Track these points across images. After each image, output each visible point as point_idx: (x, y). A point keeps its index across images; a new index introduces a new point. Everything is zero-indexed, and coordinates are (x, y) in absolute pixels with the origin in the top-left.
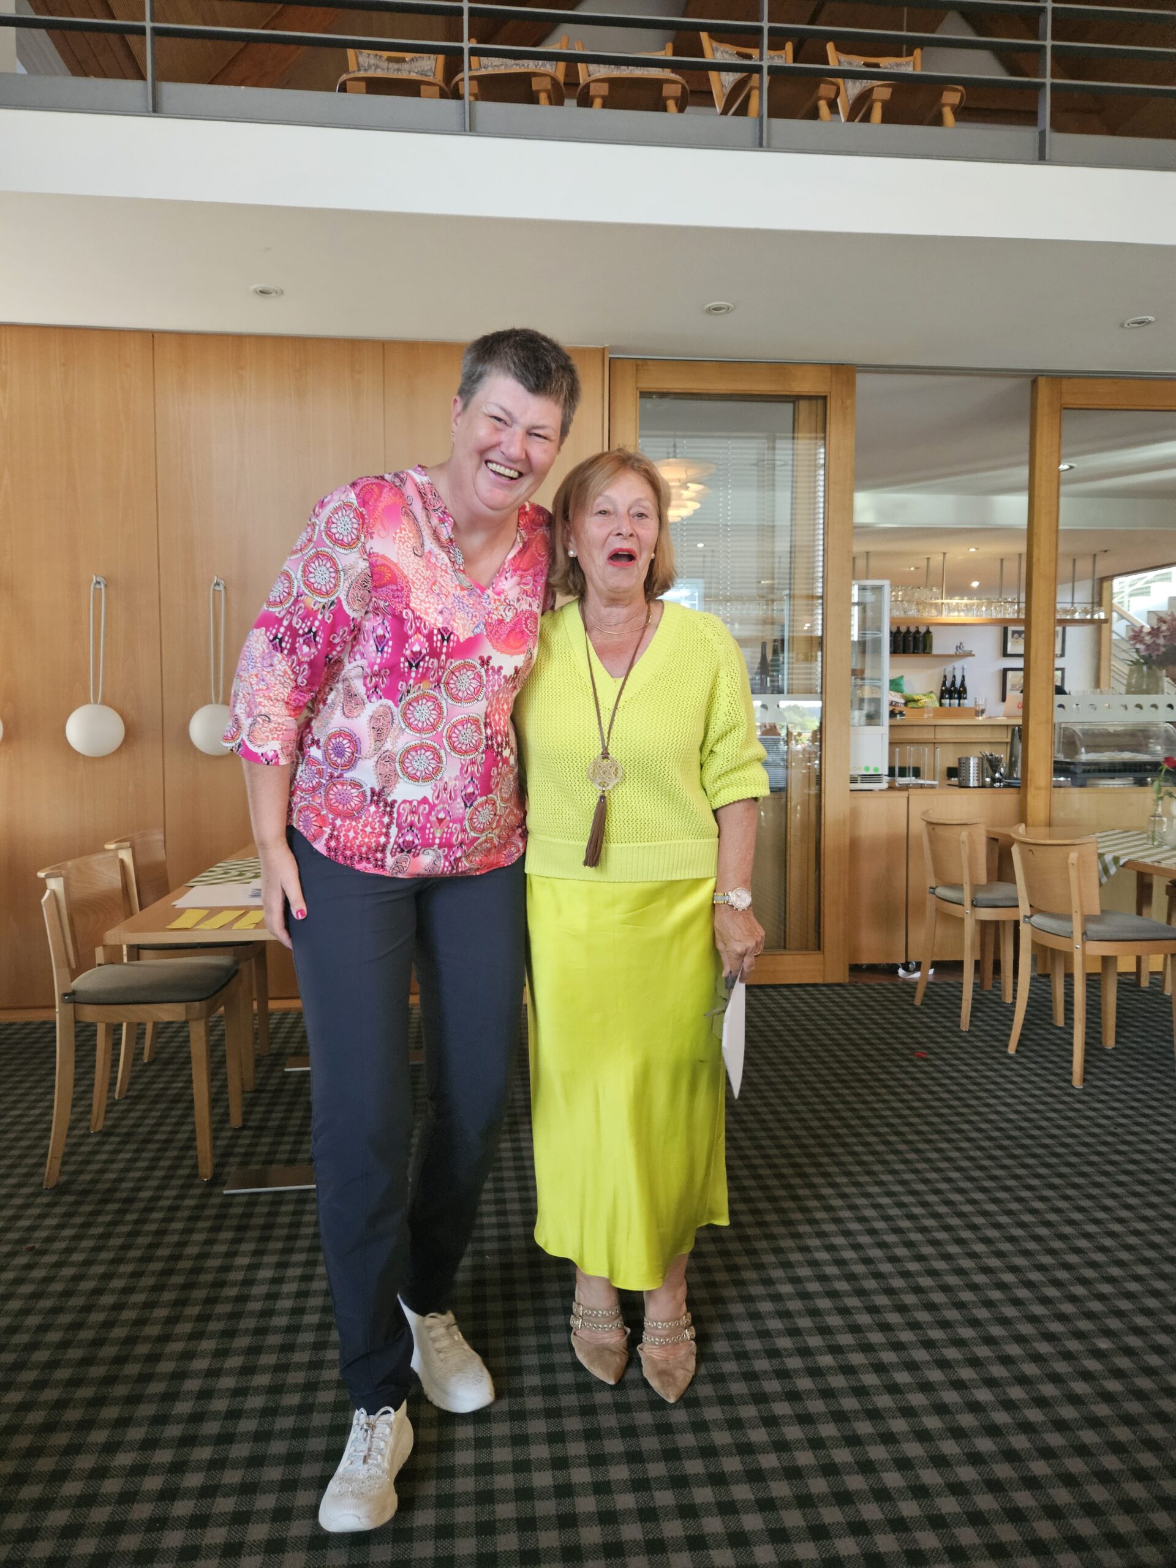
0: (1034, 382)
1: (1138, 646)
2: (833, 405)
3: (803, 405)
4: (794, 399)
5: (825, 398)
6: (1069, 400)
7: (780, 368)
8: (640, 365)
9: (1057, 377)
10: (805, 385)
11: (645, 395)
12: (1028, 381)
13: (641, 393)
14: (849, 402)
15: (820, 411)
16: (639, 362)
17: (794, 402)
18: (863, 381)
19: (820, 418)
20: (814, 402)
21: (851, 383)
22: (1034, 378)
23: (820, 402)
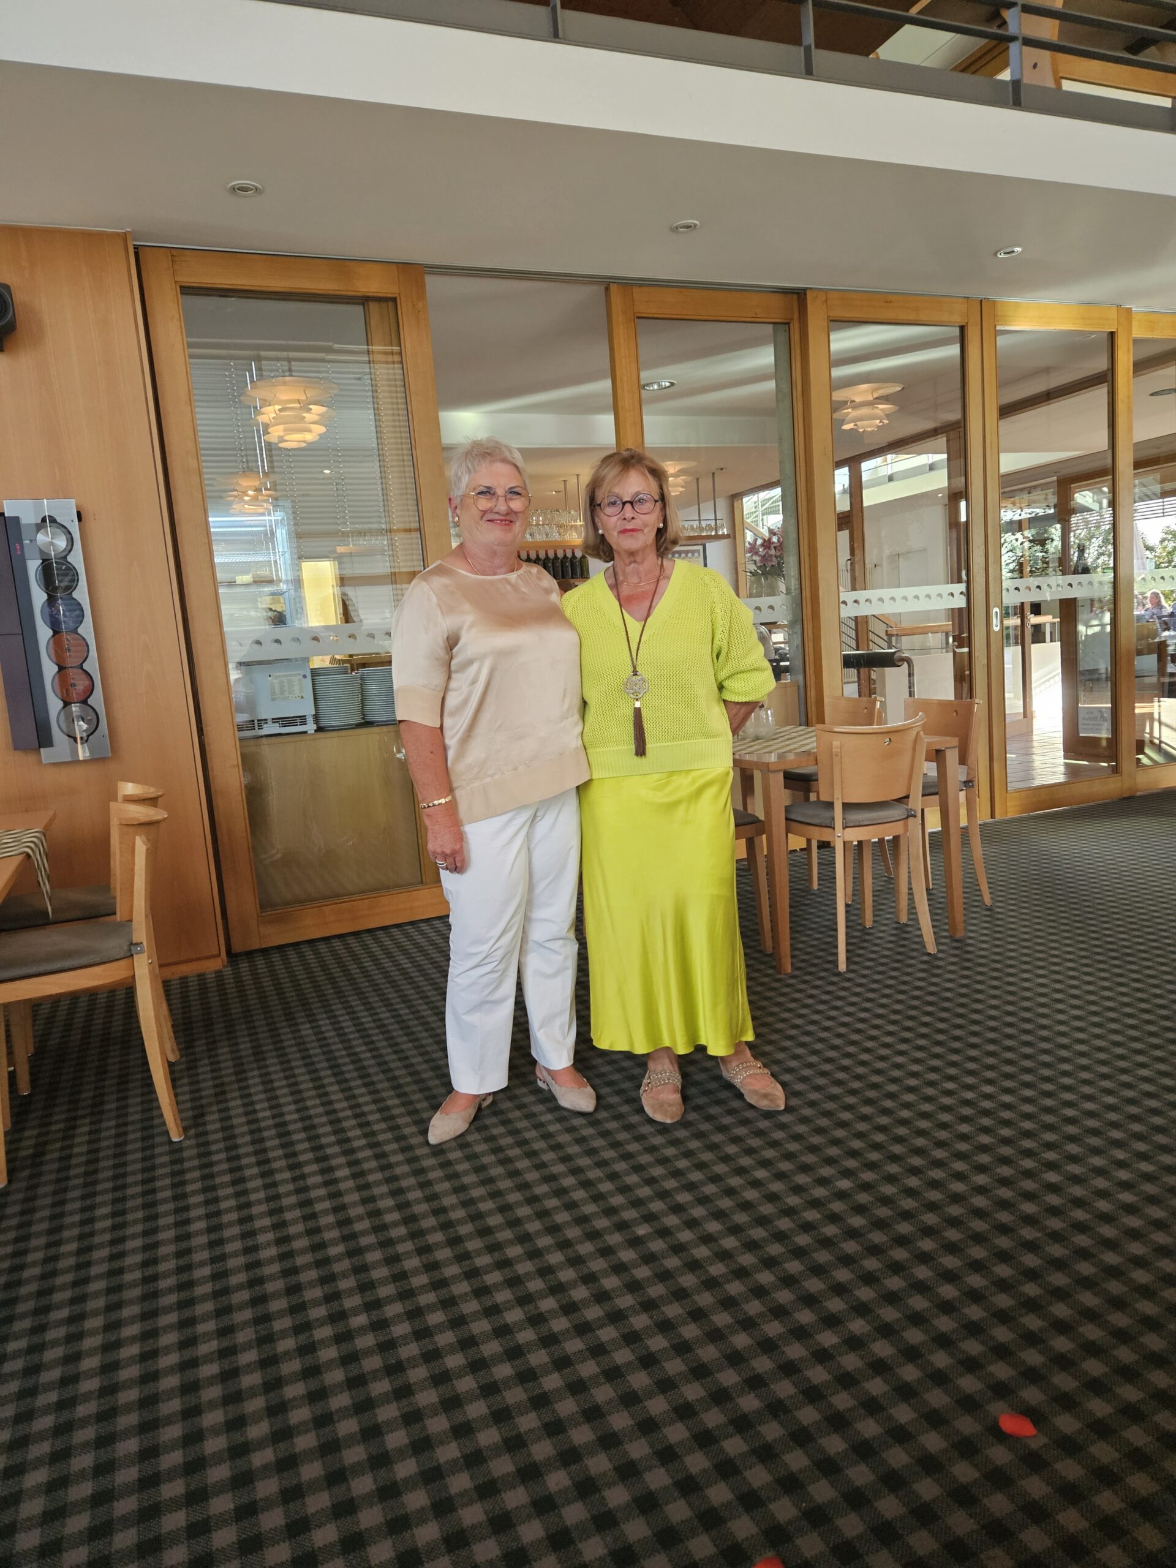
0: (607, 289)
1: (755, 558)
2: (404, 309)
3: (373, 307)
4: (364, 300)
5: (394, 300)
6: (643, 309)
7: (341, 265)
8: (175, 254)
9: (628, 285)
10: (373, 285)
11: (187, 290)
12: (602, 288)
13: (181, 287)
14: (420, 305)
15: (392, 315)
16: (174, 252)
17: (363, 304)
18: (432, 283)
19: (393, 321)
20: (384, 305)
21: (421, 286)
22: (607, 284)
23: (391, 304)
